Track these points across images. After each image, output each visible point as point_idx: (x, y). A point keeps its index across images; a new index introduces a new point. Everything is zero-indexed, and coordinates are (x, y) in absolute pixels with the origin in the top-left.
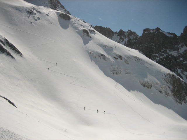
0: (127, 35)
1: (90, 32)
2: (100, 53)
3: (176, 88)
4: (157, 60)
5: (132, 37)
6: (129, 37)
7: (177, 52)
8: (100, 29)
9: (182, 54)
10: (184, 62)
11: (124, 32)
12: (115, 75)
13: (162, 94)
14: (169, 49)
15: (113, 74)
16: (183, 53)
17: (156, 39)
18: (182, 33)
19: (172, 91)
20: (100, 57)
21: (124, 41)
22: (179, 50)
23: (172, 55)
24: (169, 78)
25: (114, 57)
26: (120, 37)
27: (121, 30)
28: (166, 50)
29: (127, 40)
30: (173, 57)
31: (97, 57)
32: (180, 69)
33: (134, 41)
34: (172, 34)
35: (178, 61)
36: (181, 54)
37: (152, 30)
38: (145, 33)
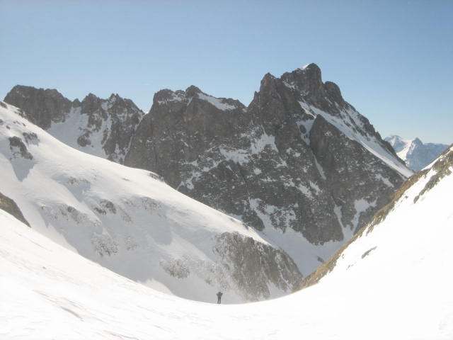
0: (109, 110)
1: (27, 142)
2: (65, 205)
3: (244, 265)
4: (194, 178)
5: (123, 116)
6: (114, 116)
7: (245, 151)
8: (28, 97)
9: (260, 157)
10: (265, 180)
11: (100, 101)
12: (106, 256)
13: (213, 286)
14: (225, 146)
15: (101, 254)
16: (261, 154)
17: (190, 119)
18: (258, 91)
19: (235, 276)
20: (65, 215)
21: (103, 128)
22: (250, 145)
23: (233, 161)
24: (226, 244)
25: (97, 209)
26: (88, 117)
27: (90, 95)
28: (218, 150)
29: (109, 127)
30: (236, 166)
31: (60, 216)
32: (256, 200)
33: (130, 126)
34: (230, 101)
35: (248, 177)
36: (257, 158)
37: (177, 93)
38: (160, 102)
